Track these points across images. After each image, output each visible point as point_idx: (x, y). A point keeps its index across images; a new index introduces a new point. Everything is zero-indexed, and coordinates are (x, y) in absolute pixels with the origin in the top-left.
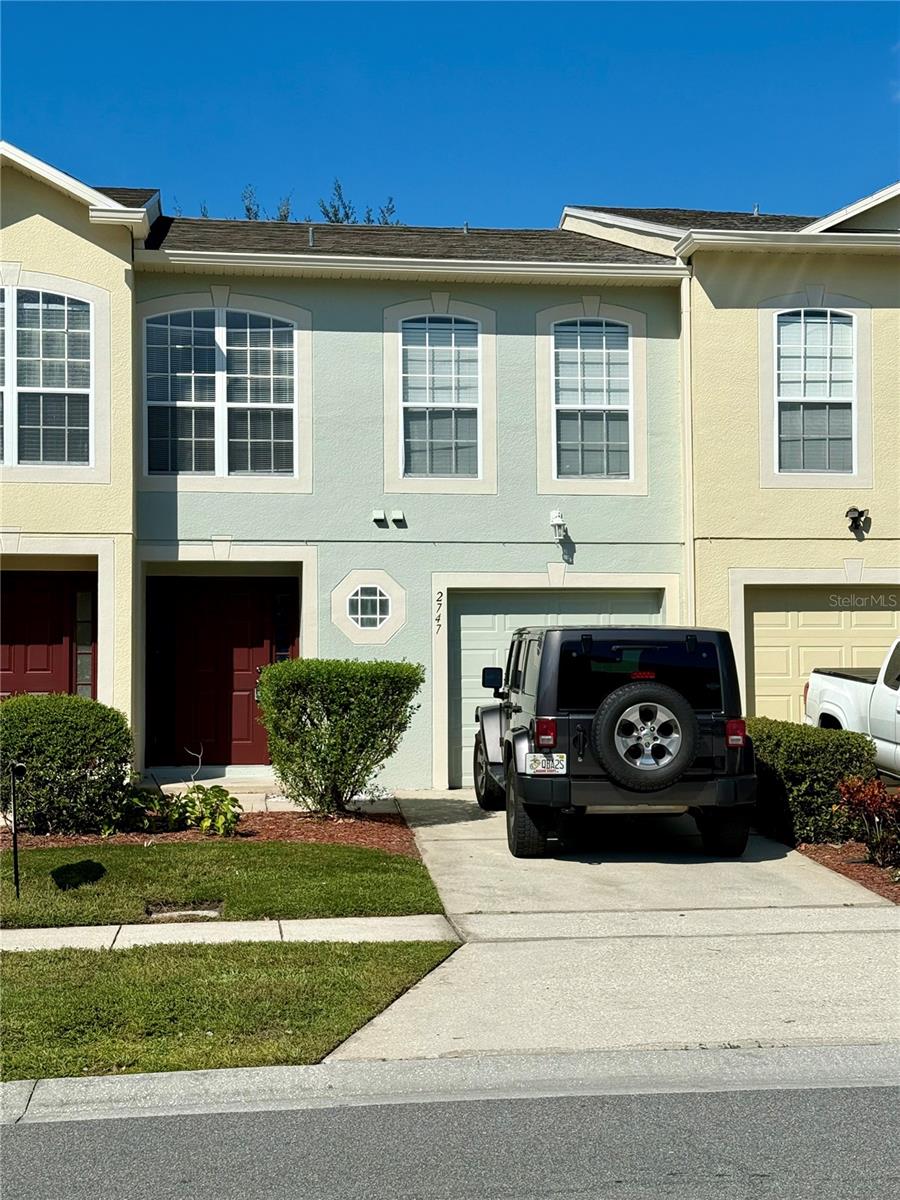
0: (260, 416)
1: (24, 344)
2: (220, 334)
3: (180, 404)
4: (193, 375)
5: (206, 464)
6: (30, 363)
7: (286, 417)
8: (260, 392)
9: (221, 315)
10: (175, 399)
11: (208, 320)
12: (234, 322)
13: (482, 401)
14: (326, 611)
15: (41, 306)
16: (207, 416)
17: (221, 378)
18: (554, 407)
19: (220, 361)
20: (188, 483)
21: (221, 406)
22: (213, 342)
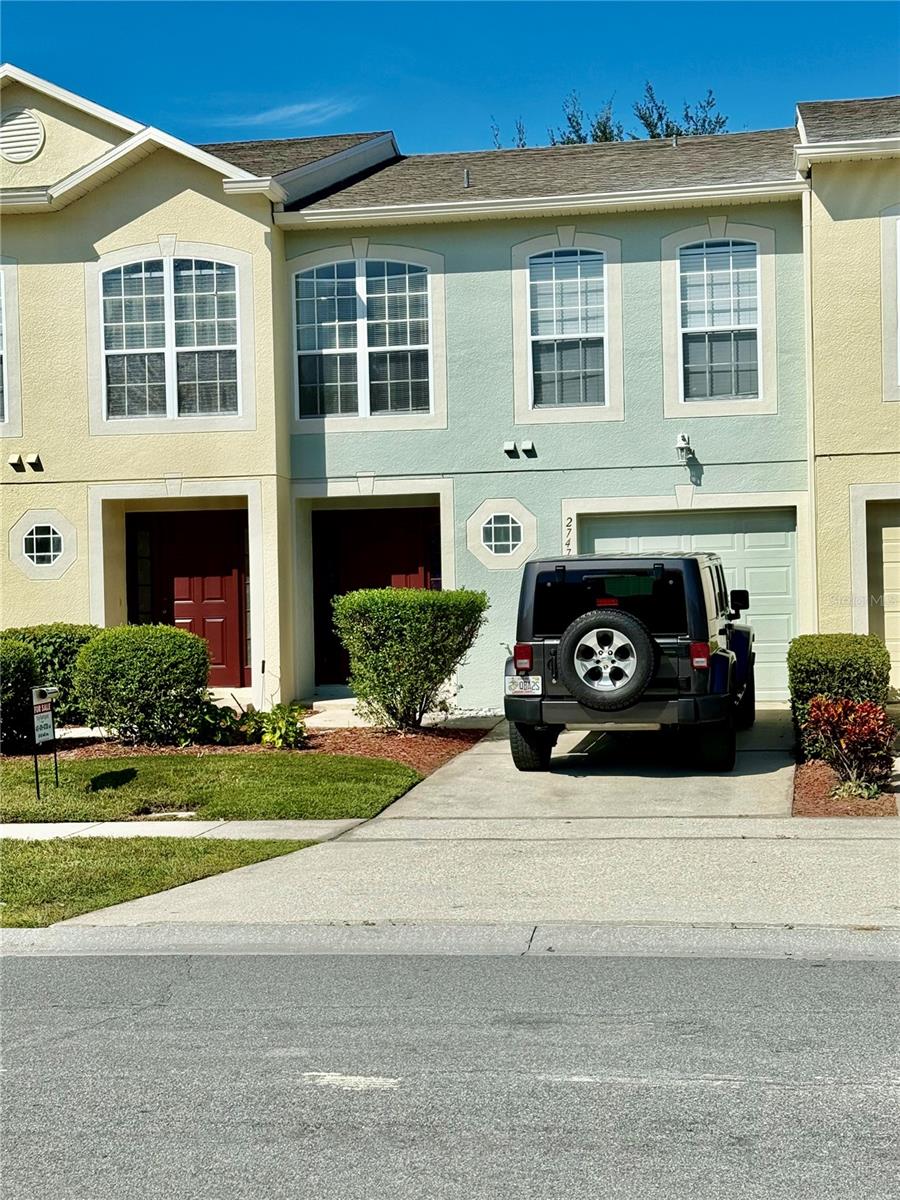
0: (398, 358)
1: (181, 308)
2: (361, 283)
3: (325, 352)
4: (337, 323)
5: (350, 406)
6: (186, 325)
7: (421, 357)
8: (398, 335)
9: (361, 267)
10: (320, 348)
11: (348, 271)
12: (373, 270)
13: (609, 331)
14: (462, 540)
15: (194, 272)
16: (350, 361)
17: (362, 325)
18: (681, 331)
19: (361, 308)
20: (334, 424)
21: (362, 351)
22: (355, 293)
